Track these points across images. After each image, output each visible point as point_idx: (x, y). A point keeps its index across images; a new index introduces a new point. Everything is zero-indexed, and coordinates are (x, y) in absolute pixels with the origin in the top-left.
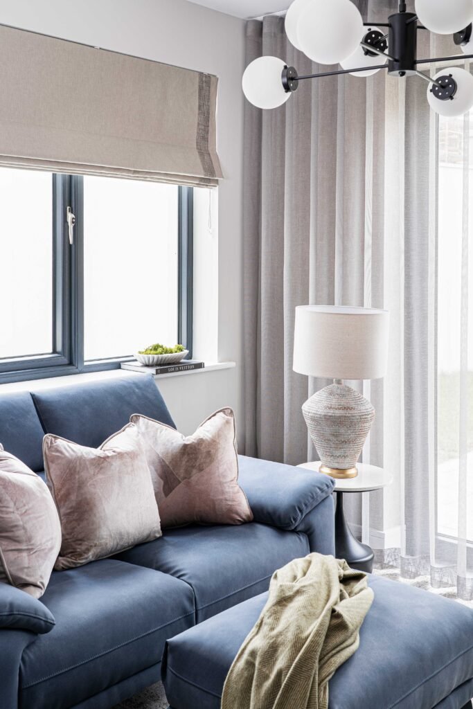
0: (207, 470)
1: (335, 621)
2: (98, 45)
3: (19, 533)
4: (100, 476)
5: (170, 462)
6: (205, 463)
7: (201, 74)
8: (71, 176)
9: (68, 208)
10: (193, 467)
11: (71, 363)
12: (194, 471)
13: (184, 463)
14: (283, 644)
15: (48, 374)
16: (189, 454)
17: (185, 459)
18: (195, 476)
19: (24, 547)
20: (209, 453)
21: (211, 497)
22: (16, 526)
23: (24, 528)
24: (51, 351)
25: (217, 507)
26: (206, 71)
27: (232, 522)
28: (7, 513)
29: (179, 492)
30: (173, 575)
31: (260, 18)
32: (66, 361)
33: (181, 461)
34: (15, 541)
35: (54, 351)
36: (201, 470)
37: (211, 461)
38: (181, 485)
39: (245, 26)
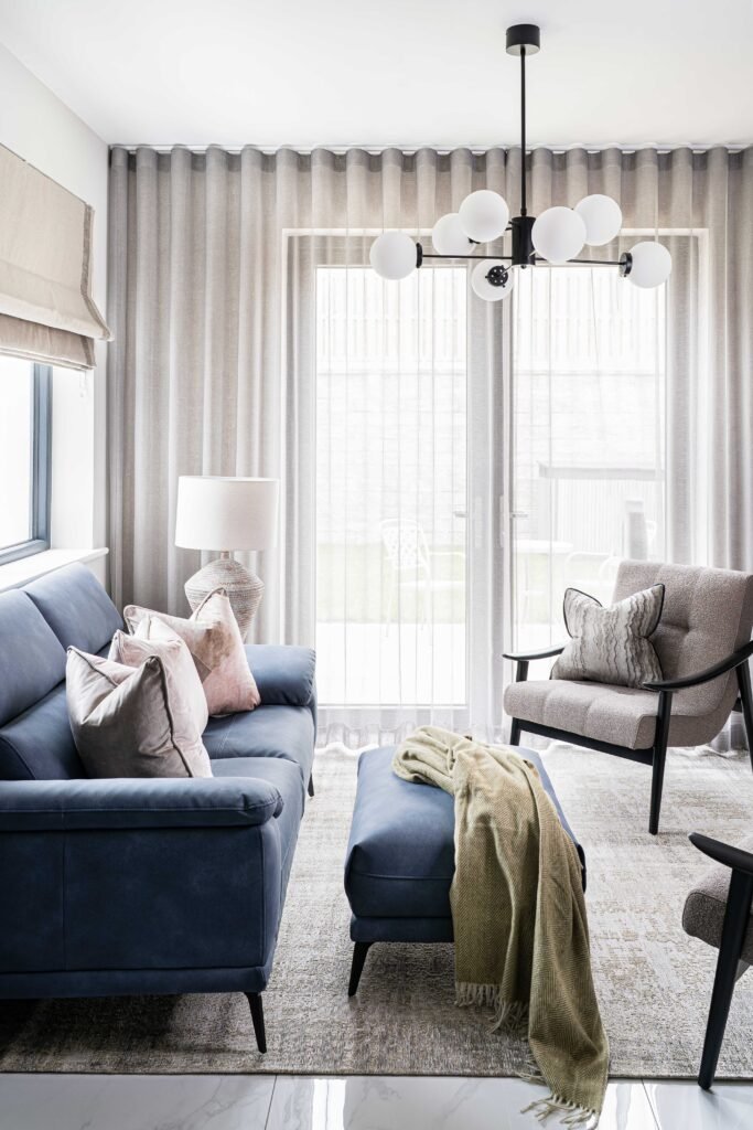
0: (232, 654)
5: (196, 652)
6: (230, 646)
7: (85, 203)
10: (221, 653)
12: (222, 657)
13: (211, 647)
16: (213, 640)
17: (211, 644)
18: (223, 662)
21: (237, 682)
25: (241, 693)
26: (88, 203)
31: (131, 148)
33: (207, 647)
36: (228, 655)
37: (234, 645)
38: (212, 674)
39: (110, 153)
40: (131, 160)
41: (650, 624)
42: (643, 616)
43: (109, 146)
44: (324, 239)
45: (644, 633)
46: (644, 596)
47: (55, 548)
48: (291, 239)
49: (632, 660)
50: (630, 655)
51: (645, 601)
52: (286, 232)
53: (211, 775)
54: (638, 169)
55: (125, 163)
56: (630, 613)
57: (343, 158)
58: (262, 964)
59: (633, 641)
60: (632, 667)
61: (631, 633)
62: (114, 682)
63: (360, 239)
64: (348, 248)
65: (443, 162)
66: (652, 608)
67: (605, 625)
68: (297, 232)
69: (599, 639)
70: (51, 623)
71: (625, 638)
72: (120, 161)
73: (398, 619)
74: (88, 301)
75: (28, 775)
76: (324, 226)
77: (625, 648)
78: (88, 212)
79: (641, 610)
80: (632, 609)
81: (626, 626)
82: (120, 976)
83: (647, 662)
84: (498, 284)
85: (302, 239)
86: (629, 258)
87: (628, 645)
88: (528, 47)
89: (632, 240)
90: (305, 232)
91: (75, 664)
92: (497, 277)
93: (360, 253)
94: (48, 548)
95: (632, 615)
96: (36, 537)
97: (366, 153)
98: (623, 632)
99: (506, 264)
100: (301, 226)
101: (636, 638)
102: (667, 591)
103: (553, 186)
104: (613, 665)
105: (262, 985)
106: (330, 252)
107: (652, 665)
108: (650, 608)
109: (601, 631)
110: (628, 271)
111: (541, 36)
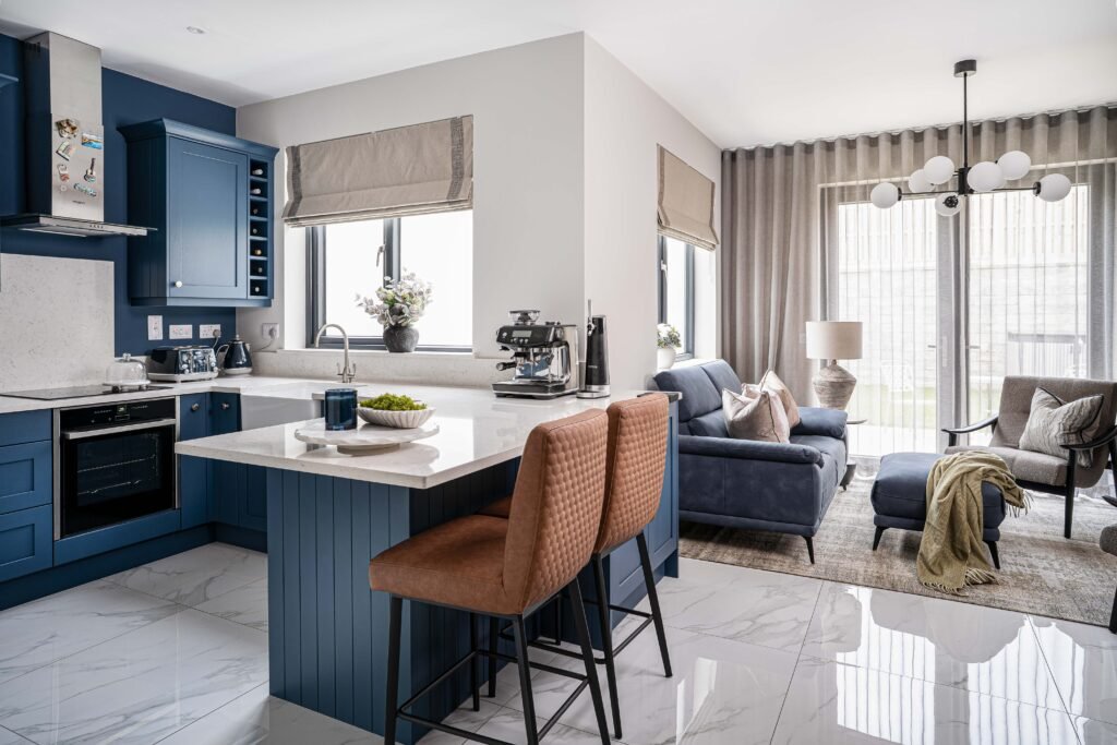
31: (737, 150)
39: (723, 154)
40: (734, 155)
43: (722, 151)
44: (842, 188)
47: (697, 358)
48: (823, 190)
52: (820, 186)
53: (788, 442)
54: (1062, 125)
55: (730, 158)
57: (854, 141)
58: (813, 525)
62: (745, 404)
63: (865, 186)
64: (858, 193)
65: (918, 137)
68: (825, 185)
70: (713, 382)
72: (727, 157)
73: (892, 425)
74: (713, 231)
75: (708, 435)
76: (843, 180)
78: (713, 185)
82: (748, 520)
84: (952, 206)
85: (830, 189)
86: (1039, 185)
88: (968, 72)
89: (1043, 173)
90: (831, 185)
91: (726, 398)
92: (951, 203)
93: (865, 194)
94: (693, 357)
96: (688, 352)
97: (868, 137)
99: (956, 195)
100: (829, 182)
103: (996, 142)
105: (812, 534)
106: (847, 195)
110: (1038, 192)
111: (978, 66)
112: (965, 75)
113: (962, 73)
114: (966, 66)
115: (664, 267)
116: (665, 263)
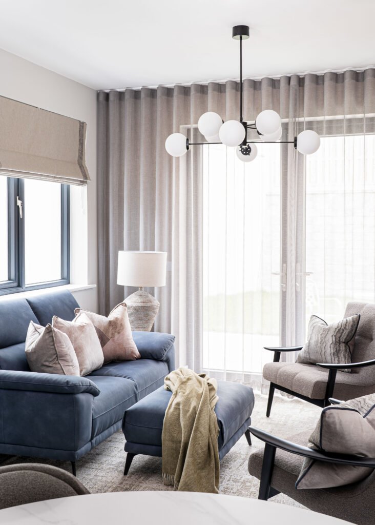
0: (122, 333)
1: (210, 387)
2: (39, 107)
3: (68, 358)
4: (82, 335)
5: (104, 330)
6: (120, 329)
7: (80, 121)
8: (18, 179)
9: (18, 197)
10: (115, 332)
11: (19, 286)
12: (116, 334)
13: (111, 330)
14: (192, 397)
15: (11, 292)
16: (112, 326)
17: (111, 328)
18: (116, 336)
19: (70, 364)
20: (121, 325)
21: (124, 346)
22: (67, 354)
23: (70, 356)
24: (7, 279)
25: (127, 351)
26: (82, 121)
27: (132, 359)
28: (64, 348)
29: (109, 344)
30: (125, 377)
31: (107, 91)
32: (15, 284)
33: (109, 329)
34: (67, 361)
35: (9, 279)
36: (119, 333)
37: (123, 329)
38: (110, 341)
39: (98, 94)
40: (107, 96)
41: (348, 336)
42: (343, 331)
43: (97, 91)
45: (343, 339)
46: (347, 320)
47: (71, 284)
49: (334, 355)
50: (332, 351)
51: (346, 323)
55: (104, 99)
56: (336, 329)
59: (335, 344)
60: (333, 358)
61: (334, 339)
66: (350, 327)
67: (321, 335)
69: (317, 342)
70: (35, 313)
71: (331, 342)
72: (102, 98)
77: (330, 347)
79: (342, 328)
80: (338, 327)
81: (332, 336)
83: (342, 356)
87: (332, 346)
88: (243, 36)
94: (69, 283)
95: (337, 330)
98: (330, 340)
101: (338, 342)
102: (361, 318)
104: (323, 357)
107: (345, 358)
108: (349, 328)
109: (318, 338)
111: (250, 31)
112: (241, 38)
113: (238, 37)
114: (241, 31)
115: (19, 203)
116: (22, 199)
